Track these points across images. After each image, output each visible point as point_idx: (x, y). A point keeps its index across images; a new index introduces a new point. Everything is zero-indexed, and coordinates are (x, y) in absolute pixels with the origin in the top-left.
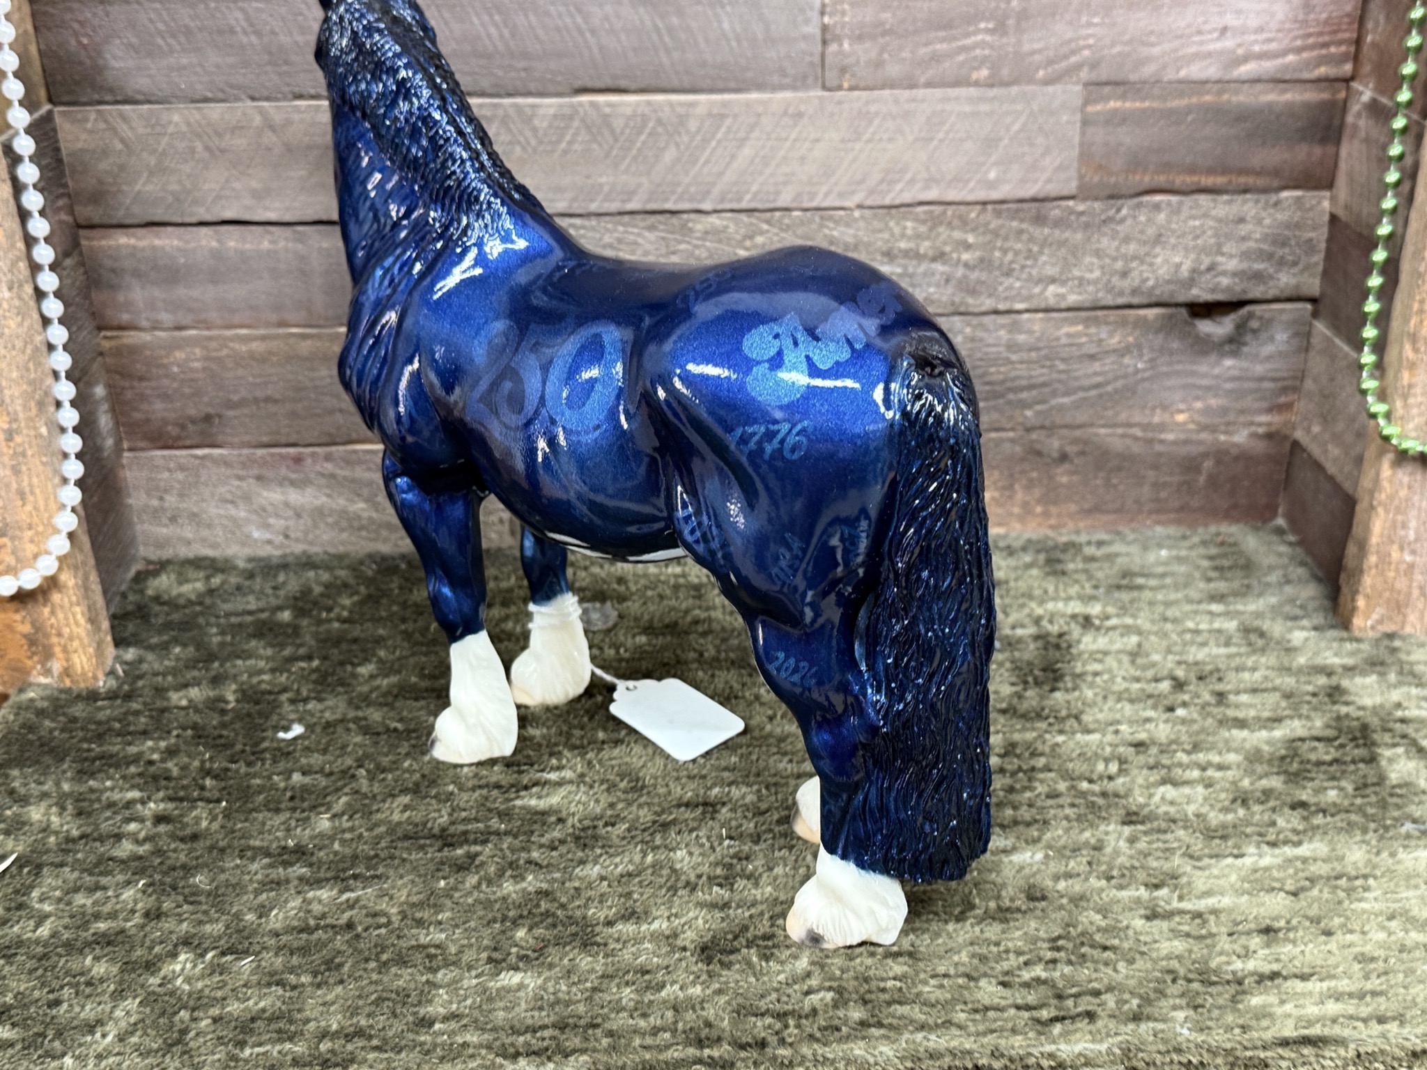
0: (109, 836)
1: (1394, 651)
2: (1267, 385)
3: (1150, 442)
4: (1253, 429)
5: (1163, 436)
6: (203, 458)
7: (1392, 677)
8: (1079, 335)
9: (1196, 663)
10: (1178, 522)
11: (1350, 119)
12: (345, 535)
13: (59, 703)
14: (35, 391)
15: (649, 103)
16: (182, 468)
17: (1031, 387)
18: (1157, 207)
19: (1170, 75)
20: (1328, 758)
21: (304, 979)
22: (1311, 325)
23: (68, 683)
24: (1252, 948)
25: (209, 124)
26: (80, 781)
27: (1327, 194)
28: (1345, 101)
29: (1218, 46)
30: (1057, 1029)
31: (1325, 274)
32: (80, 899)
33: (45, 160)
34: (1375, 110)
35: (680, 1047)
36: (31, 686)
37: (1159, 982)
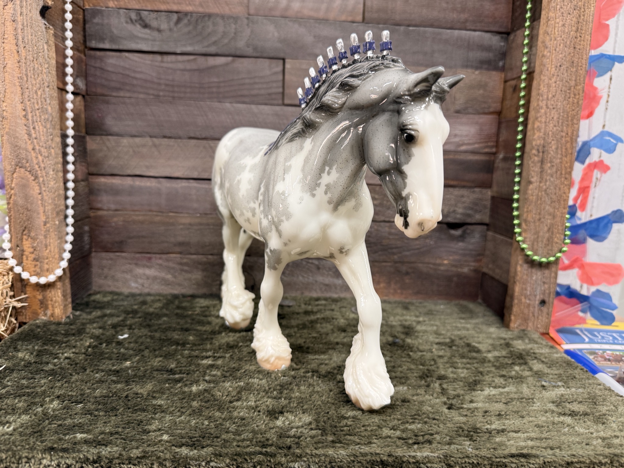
0: (45, 363)
1: (526, 334)
2: (474, 253)
3: (435, 270)
4: (469, 267)
5: (440, 268)
6: (118, 256)
7: (527, 341)
9: (458, 335)
10: (446, 299)
11: (496, 165)
12: (163, 287)
13: (46, 324)
14: (56, 208)
17: (396, 248)
20: (510, 362)
21: (101, 414)
22: (486, 233)
23: (52, 319)
24: (493, 421)
25: (135, 144)
26: (42, 346)
27: (490, 190)
28: (494, 159)
30: (416, 446)
31: (492, 216)
32: (24, 382)
33: (80, 149)
34: (505, 159)
35: (253, 447)
36: (38, 319)
37: (456, 431)
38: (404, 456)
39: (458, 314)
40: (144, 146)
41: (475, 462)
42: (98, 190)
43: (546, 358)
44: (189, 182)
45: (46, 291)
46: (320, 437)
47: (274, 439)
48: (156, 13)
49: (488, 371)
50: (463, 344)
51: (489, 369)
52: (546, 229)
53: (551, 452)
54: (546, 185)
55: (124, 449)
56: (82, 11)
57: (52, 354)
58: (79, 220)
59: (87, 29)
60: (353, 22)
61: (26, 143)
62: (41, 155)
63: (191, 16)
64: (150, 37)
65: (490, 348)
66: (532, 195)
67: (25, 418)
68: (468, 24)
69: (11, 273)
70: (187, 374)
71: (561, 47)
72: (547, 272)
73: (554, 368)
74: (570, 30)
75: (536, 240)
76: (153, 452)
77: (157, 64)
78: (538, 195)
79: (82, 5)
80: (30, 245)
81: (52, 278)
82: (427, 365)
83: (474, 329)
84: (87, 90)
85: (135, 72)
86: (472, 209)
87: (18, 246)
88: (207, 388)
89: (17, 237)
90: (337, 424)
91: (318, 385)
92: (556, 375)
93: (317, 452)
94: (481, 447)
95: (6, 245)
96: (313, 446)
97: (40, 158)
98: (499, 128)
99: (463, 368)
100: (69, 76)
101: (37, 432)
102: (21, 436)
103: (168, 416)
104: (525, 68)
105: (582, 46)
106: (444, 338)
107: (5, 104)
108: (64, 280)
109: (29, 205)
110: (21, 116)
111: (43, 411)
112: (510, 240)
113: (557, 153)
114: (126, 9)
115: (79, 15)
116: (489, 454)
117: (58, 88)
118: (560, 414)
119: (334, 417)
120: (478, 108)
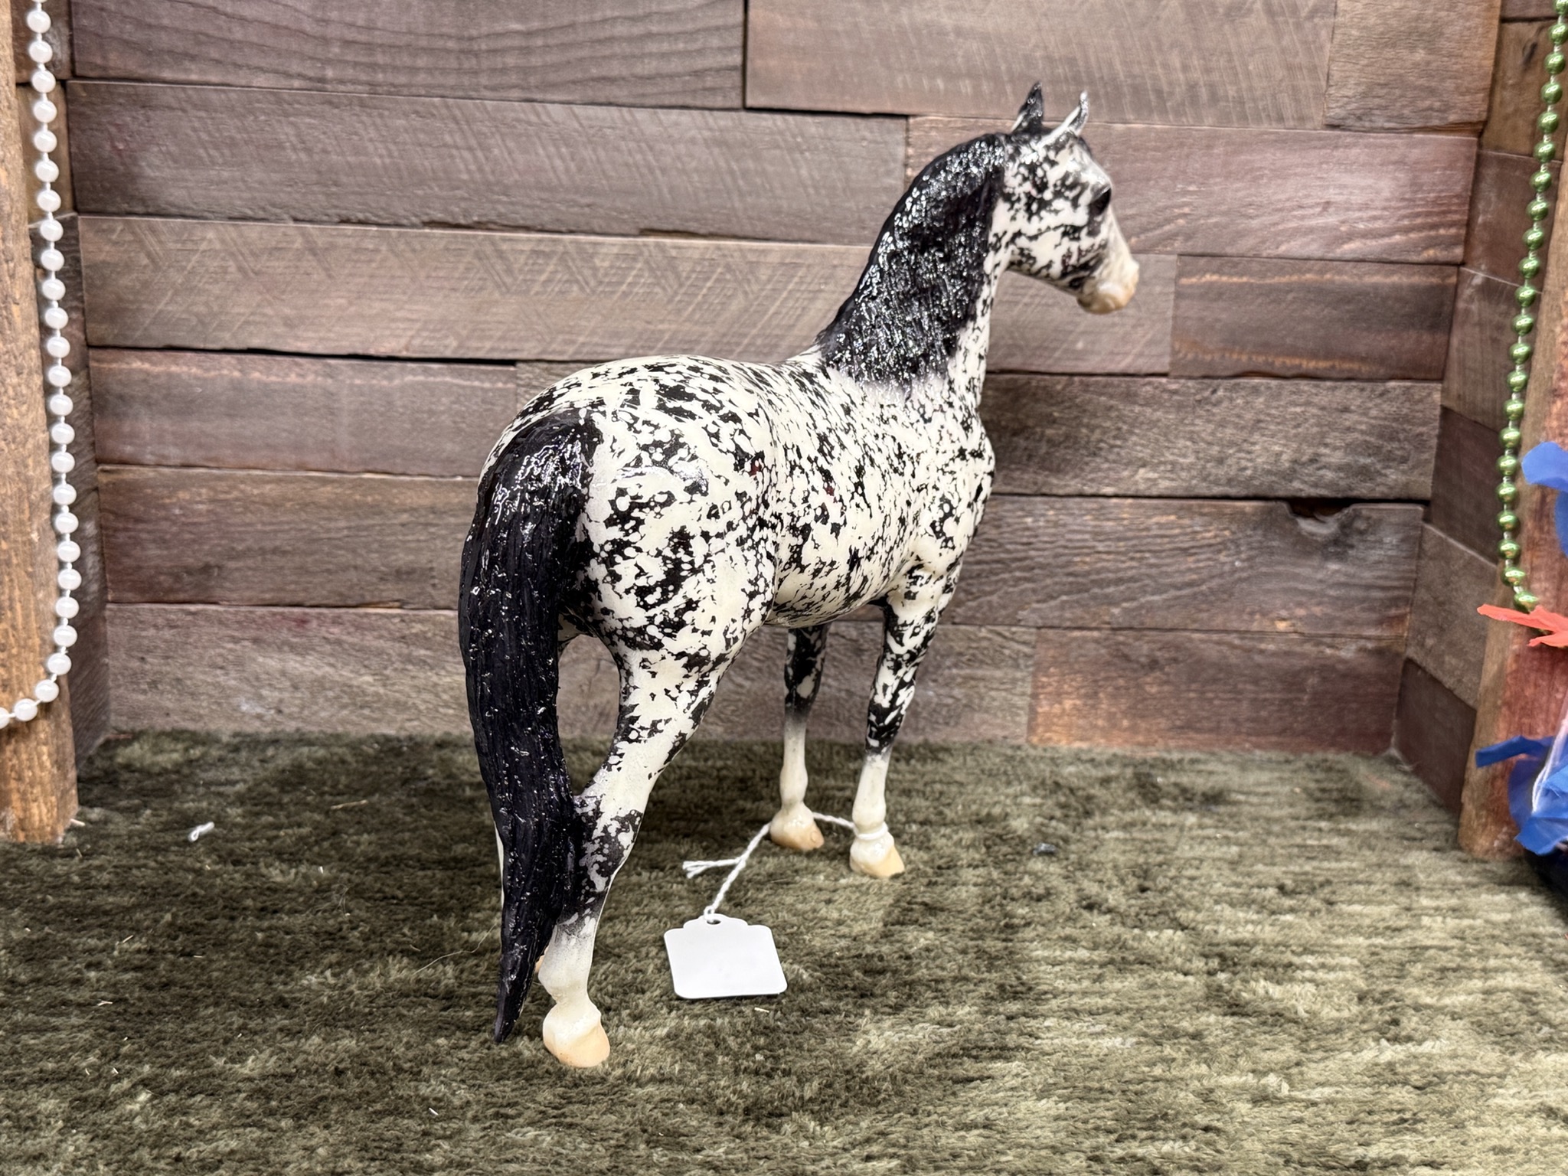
2: (1376, 594)
3: (1249, 651)
4: (1362, 642)
5: (1263, 646)
6: (196, 615)
8: (1171, 525)
10: (1280, 746)
11: (1461, 305)
12: (345, 712)
15: (718, 248)
16: (171, 625)
17: (1119, 581)
18: (1255, 390)
19: (1269, 250)
22: (1423, 529)
23: (22, 838)
24: (1376, 1137)
25: (245, 243)
26: (33, 929)
27: (1439, 386)
28: (1456, 286)
29: (1321, 221)
31: (1438, 473)
34: (1488, 290)
40: (275, 251)
42: (121, 397)
44: (425, 371)
81: (25, 710)
84: (72, 61)
86: (1376, 451)
98: (1476, 179)
108: (59, 713)
120: (1406, 112)
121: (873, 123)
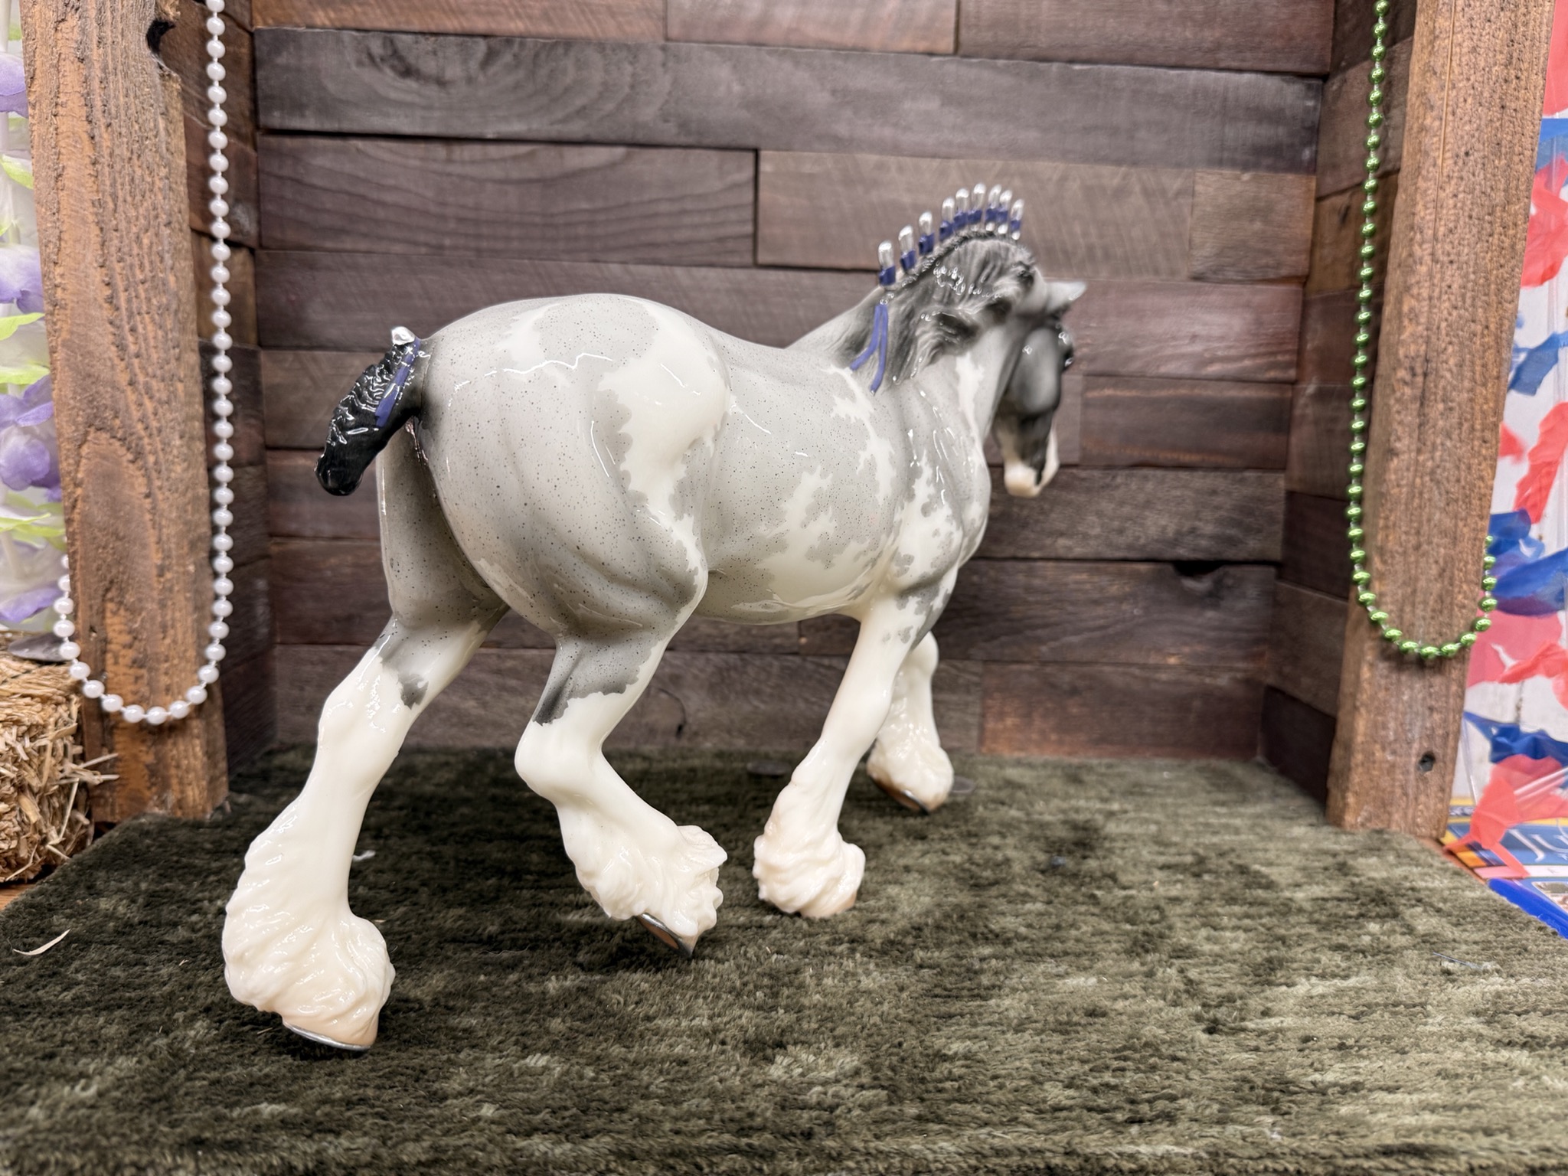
0: (168, 924)
1: (1386, 841)
2: (1244, 635)
3: (1147, 680)
4: (1232, 674)
5: (1158, 677)
6: (341, 653)
7: (1391, 858)
8: (1083, 583)
9: (1214, 845)
10: (1175, 755)
11: (1297, 412)
12: (454, 731)
13: (164, 828)
14: (189, 531)
16: (323, 662)
18: (1146, 478)
19: (1152, 371)
20: (1354, 913)
22: (1276, 585)
23: (179, 813)
24: (1327, 1062)
26: (159, 883)
27: (1283, 474)
28: (1293, 398)
29: (1190, 349)
30: (1135, 1129)
31: (1288, 542)
32: (117, 972)
33: (244, 382)
34: (1321, 396)
35: (715, 1134)
36: (144, 814)
37: (1236, 1090)
38: (1107, 1154)
39: (1209, 792)
41: (1291, 1168)
42: (290, 488)
43: (1445, 901)
45: (164, 743)
46: (885, 1108)
47: (768, 1114)
48: (433, 39)
49: (1300, 936)
50: (1229, 868)
51: (1303, 931)
52: (1434, 571)
53: (1486, 1142)
54: (1433, 458)
55: (384, 1143)
56: (247, 35)
57: (184, 900)
58: (244, 564)
59: (259, 82)
60: (931, 54)
61: (113, 367)
62: (151, 398)
63: (522, 45)
64: (417, 100)
65: (1299, 877)
66: (1398, 486)
67: (125, 1064)
68: (1222, 55)
69: (74, 698)
70: (532, 949)
71: (1468, 106)
72: (1437, 680)
73: (1469, 927)
74: (1491, 61)
75: (1410, 599)
76: (457, 1148)
77: (435, 166)
78: (1413, 485)
79: (246, 21)
80: (122, 627)
81: (179, 709)
82: (1143, 922)
83: (1252, 828)
84: (260, 236)
85: (381, 187)
86: (1237, 524)
87: (92, 629)
88: (585, 985)
89: (91, 607)
90: (926, 1074)
91: (868, 973)
92: (1476, 943)
93: (882, 1145)
94: (1305, 1130)
95: (63, 628)
96: (869, 1130)
97: (149, 405)
98: (1304, 317)
99: (1236, 928)
100: (219, 197)
101: (160, 1100)
102: (117, 1109)
103: (489, 1055)
104: (1373, 161)
105: (1522, 103)
106: (1180, 854)
107: (59, 270)
108: (211, 715)
109: (121, 527)
110: (101, 300)
111: (170, 1046)
112: (1340, 602)
113: (1461, 376)
114: (358, 30)
115: (241, 46)
116: (1325, 1146)
117: (193, 230)
118: (1498, 1044)
119: (918, 1057)
120: (1249, 268)
121: (852, 277)
